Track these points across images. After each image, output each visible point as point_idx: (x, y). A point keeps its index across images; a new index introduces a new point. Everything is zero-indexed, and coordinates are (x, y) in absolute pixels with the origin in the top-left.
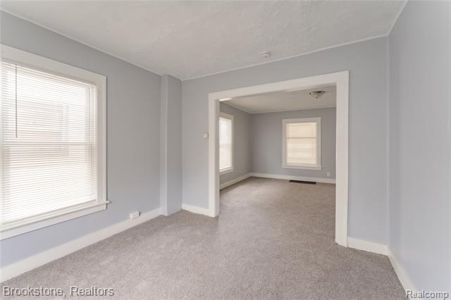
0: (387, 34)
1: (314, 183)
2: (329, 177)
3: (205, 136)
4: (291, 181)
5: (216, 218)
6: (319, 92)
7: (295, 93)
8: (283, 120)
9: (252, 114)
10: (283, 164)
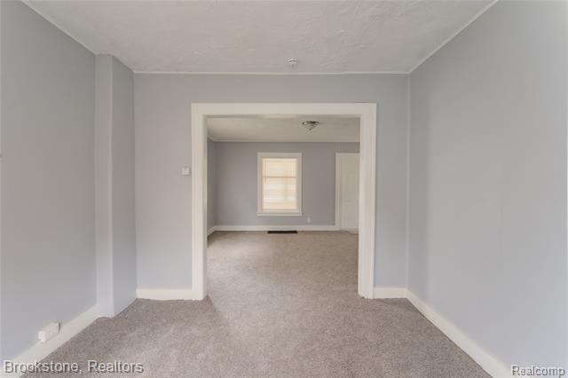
0: (409, 73)
1: (295, 232)
2: (310, 224)
3: (187, 172)
4: (270, 232)
5: (204, 300)
6: (314, 123)
7: (286, 121)
8: (259, 154)
9: (216, 143)
10: (259, 211)
